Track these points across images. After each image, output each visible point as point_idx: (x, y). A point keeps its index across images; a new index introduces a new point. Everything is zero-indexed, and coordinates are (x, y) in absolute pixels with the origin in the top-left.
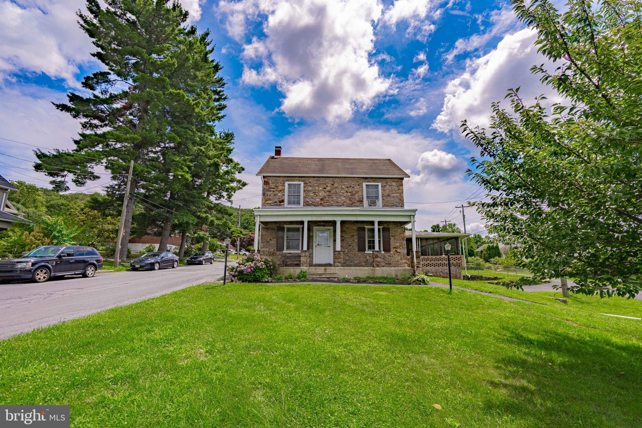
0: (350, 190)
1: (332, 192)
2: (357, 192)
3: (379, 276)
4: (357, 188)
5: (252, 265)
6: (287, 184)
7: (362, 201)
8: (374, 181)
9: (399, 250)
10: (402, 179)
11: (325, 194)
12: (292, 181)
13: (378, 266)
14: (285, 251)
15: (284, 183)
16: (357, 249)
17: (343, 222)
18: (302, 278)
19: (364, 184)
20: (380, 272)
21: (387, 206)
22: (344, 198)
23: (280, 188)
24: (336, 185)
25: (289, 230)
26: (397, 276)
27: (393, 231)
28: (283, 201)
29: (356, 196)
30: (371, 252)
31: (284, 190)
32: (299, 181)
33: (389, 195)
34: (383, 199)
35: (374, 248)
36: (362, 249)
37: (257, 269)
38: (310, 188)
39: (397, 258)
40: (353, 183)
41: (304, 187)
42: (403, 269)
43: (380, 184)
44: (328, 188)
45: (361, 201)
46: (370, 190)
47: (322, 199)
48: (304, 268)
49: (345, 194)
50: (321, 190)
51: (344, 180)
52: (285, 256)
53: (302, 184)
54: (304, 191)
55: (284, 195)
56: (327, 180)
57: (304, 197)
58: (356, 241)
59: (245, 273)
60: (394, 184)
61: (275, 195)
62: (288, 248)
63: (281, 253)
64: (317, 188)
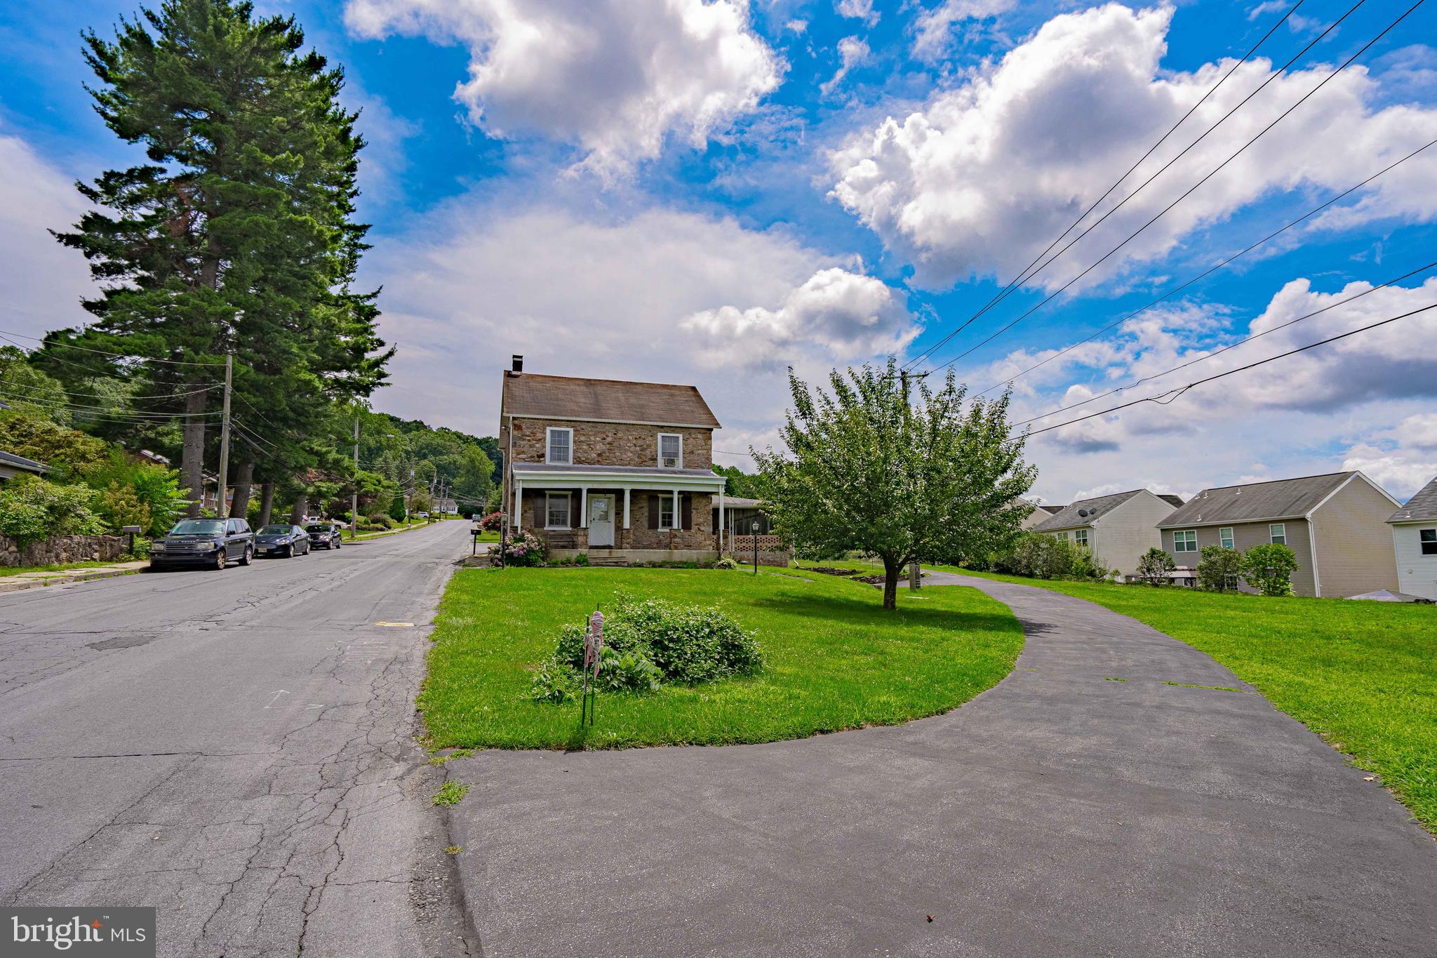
0: (640, 442)
1: (615, 444)
2: (649, 446)
3: (678, 560)
4: (649, 440)
5: (525, 546)
6: (548, 430)
7: (656, 459)
8: (673, 432)
9: (702, 528)
10: (712, 430)
11: (604, 447)
12: (556, 426)
13: (676, 548)
14: (547, 528)
15: (545, 429)
16: (647, 526)
17: (633, 492)
18: (581, 562)
19: (660, 435)
20: (679, 555)
21: (689, 467)
22: (630, 454)
23: (539, 436)
24: (620, 435)
25: (552, 496)
26: (698, 560)
27: (695, 503)
28: (543, 456)
29: (648, 452)
30: (668, 530)
31: (545, 439)
32: (567, 426)
33: (692, 452)
34: (684, 457)
35: (670, 524)
36: (653, 525)
37: (531, 551)
38: (583, 438)
39: (700, 538)
40: (644, 434)
41: (575, 436)
42: (706, 553)
43: (681, 436)
44: (609, 439)
45: (654, 459)
46: (667, 444)
47: (599, 455)
48: (584, 551)
49: (632, 449)
50: (599, 442)
51: (631, 428)
52: (546, 535)
53: (571, 431)
54: (575, 442)
55: (544, 447)
56: (607, 427)
57: (575, 451)
58: (646, 514)
59: (515, 555)
60: (700, 436)
61: (531, 446)
62: (551, 523)
63: (541, 530)
64: (592, 438)
